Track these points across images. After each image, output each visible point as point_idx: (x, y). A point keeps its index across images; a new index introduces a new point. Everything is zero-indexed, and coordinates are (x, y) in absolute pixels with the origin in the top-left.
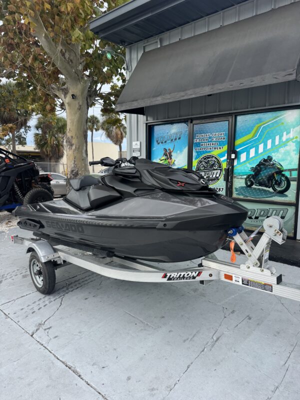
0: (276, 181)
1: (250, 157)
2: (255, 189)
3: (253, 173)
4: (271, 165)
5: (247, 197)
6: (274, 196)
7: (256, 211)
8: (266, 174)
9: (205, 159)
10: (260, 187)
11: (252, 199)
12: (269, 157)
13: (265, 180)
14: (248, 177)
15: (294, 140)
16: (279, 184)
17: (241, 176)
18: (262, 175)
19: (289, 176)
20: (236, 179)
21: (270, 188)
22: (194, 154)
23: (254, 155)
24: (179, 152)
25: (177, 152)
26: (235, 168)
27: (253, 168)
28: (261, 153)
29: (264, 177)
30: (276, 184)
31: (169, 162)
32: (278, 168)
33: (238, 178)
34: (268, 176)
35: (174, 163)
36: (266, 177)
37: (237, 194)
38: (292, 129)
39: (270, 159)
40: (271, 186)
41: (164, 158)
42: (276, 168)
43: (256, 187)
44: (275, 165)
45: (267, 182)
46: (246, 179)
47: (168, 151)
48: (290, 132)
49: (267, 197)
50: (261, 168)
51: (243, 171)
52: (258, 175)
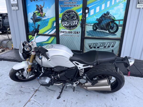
0: (111, 27)
1: (96, 12)
2: (98, 31)
3: (98, 22)
4: (109, 17)
5: (94, 36)
6: (109, 35)
7: (98, 43)
8: (105, 23)
9: (67, 13)
10: (101, 30)
11: (96, 37)
12: (107, 12)
13: (105, 26)
14: (95, 24)
15: (123, 2)
16: (112, 28)
17: (90, 24)
18: (103, 23)
19: (118, 24)
20: (87, 26)
21: (107, 30)
22: (60, 9)
23: (99, 11)
24: (47, 7)
25: (46, 8)
26: (87, 19)
27: (98, 19)
28: (103, 10)
29: (104, 25)
30: (110, 28)
31: (41, 15)
32: (113, 19)
33: (88, 25)
34: (106, 24)
35: (45, 15)
36: (105, 24)
37: (87, 35)
39: (108, 13)
40: (108, 30)
41: (37, 11)
42: (111, 19)
43: (99, 30)
44: (110, 17)
45: (105, 27)
46: (93, 26)
47: (40, 7)
49: (105, 36)
50: (102, 19)
51: (92, 21)
52: (101, 23)
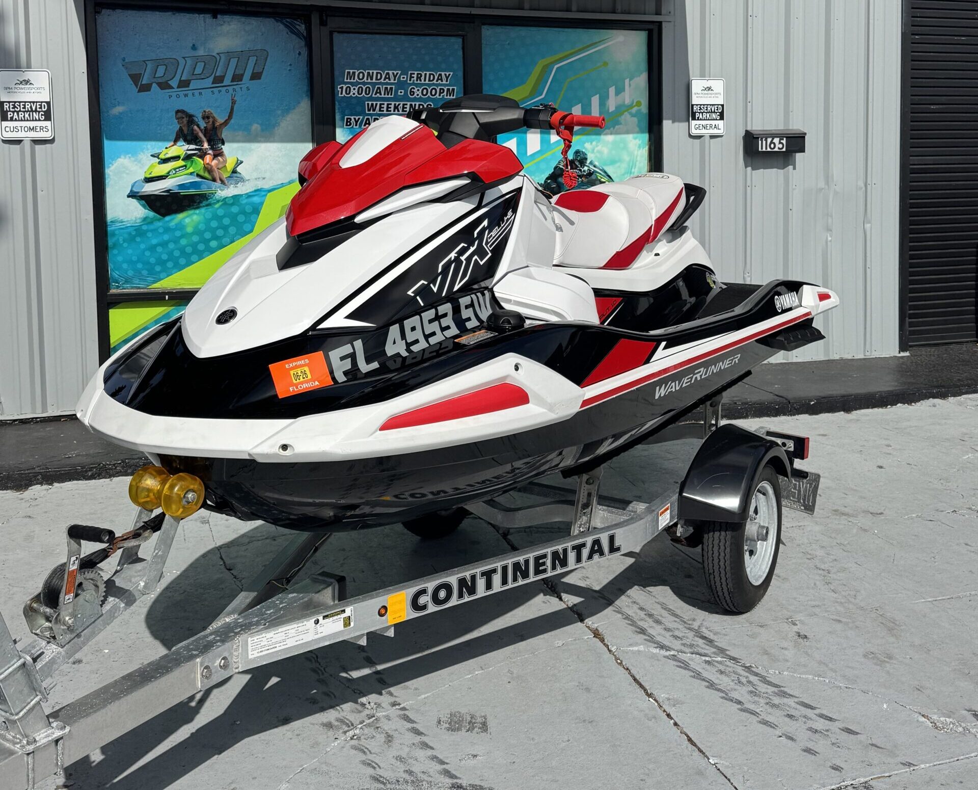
1: (529, 154)
4: (586, 176)
12: (577, 152)
15: (634, 110)
23: (539, 149)
25: (247, 130)
31: (208, 169)
35: (234, 171)
38: (627, 81)
39: (581, 158)
47: (203, 124)
48: (624, 90)
